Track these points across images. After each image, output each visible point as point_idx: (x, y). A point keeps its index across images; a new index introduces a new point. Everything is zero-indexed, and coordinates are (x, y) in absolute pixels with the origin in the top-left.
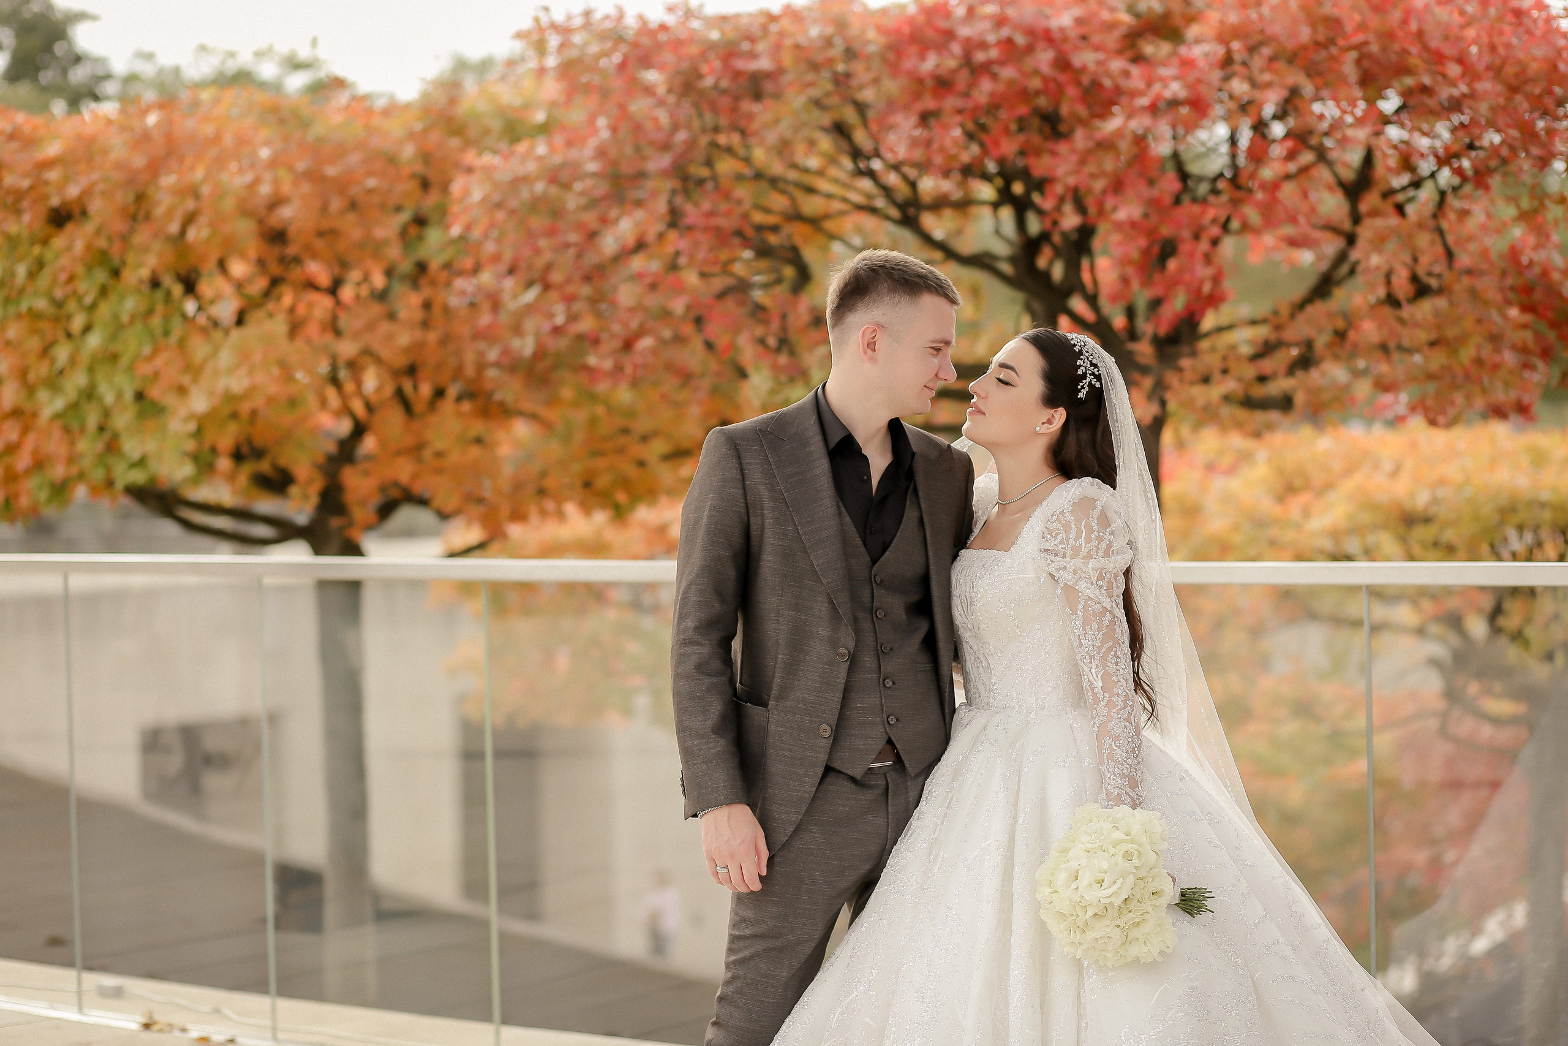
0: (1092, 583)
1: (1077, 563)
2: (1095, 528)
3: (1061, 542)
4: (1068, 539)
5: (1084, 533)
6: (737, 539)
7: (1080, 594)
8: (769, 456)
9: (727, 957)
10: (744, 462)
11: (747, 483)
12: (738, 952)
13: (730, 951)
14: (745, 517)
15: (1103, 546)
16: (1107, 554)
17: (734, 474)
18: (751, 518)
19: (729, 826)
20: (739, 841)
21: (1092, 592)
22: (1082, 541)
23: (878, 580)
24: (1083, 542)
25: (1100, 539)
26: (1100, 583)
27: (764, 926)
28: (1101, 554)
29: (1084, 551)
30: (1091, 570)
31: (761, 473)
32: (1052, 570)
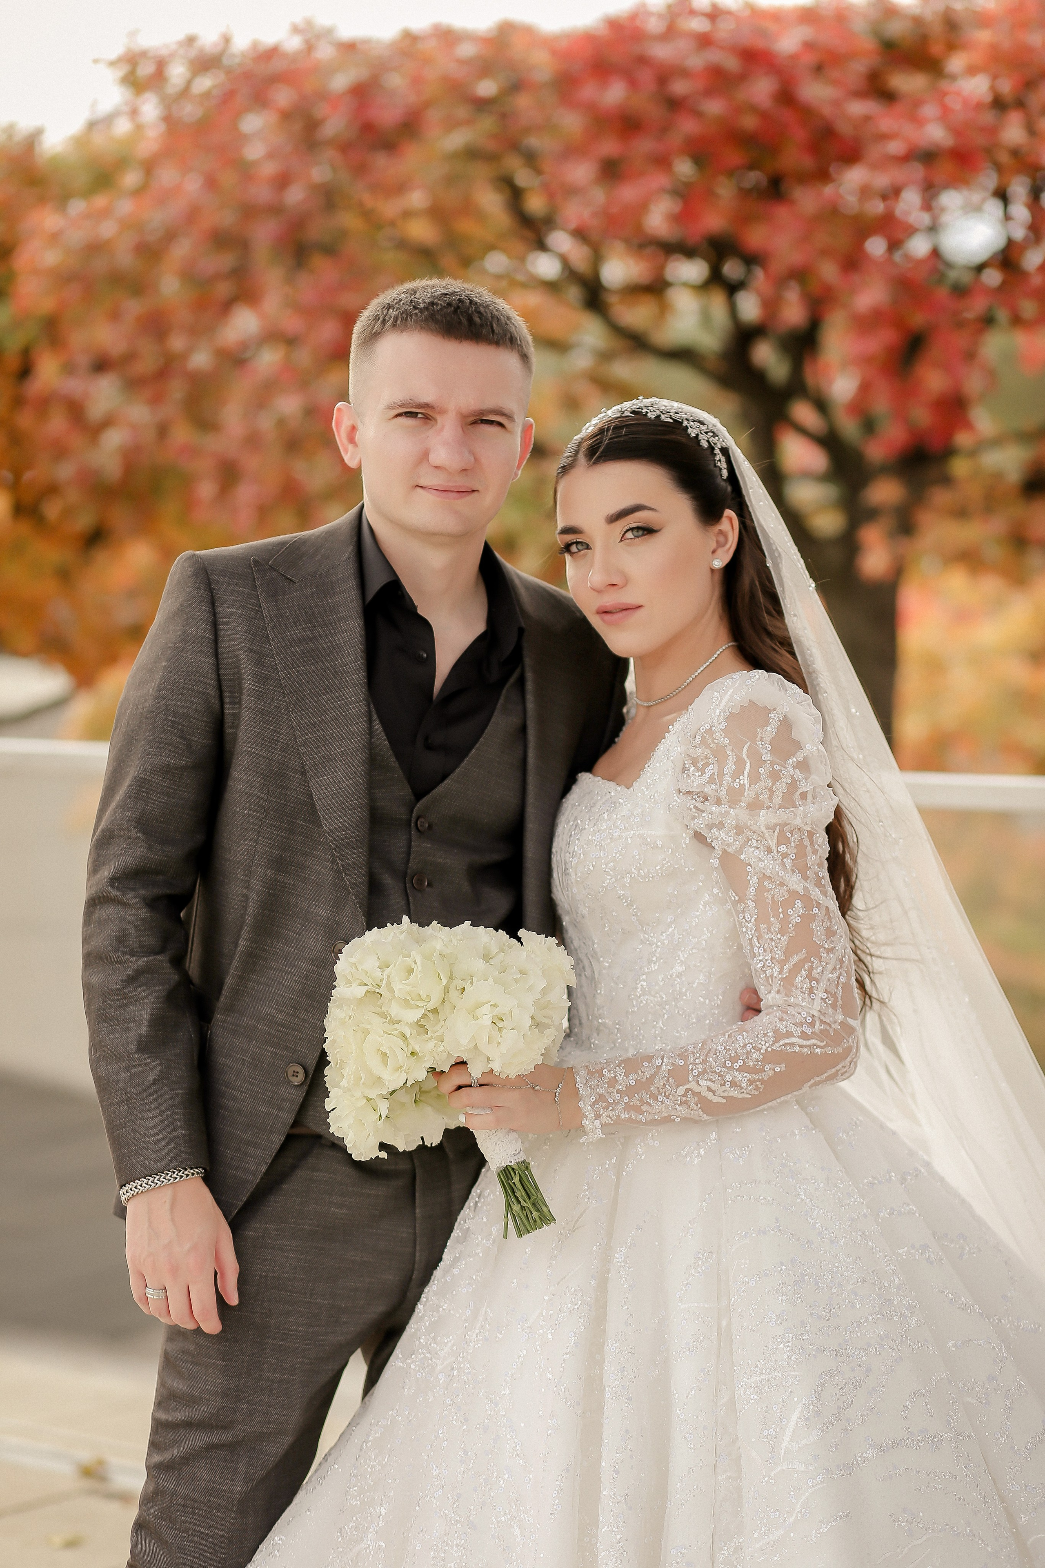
0: (769, 851)
1: (738, 814)
2: (767, 757)
3: (711, 781)
4: (721, 774)
5: (748, 765)
6: (200, 739)
7: (749, 869)
8: (264, 605)
9: (149, 1455)
10: (220, 610)
11: (222, 646)
12: (166, 1449)
13: (154, 1445)
14: (215, 702)
15: (781, 787)
16: (788, 802)
17: (201, 629)
18: (227, 707)
19: (173, 1220)
20: (187, 1246)
21: (768, 864)
22: (745, 779)
23: (423, 824)
24: (746, 782)
25: (775, 776)
26: (783, 848)
27: (204, 1408)
28: (777, 800)
29: (749, 794)
30: (763, 829)
31: (246, 632)
32: (700, 824)
